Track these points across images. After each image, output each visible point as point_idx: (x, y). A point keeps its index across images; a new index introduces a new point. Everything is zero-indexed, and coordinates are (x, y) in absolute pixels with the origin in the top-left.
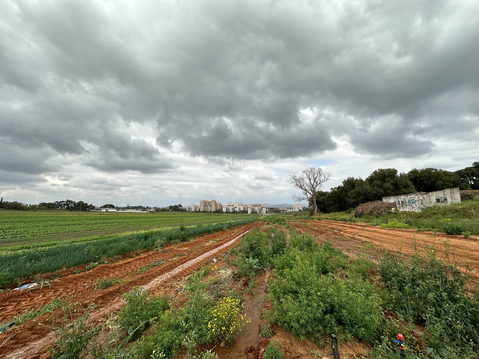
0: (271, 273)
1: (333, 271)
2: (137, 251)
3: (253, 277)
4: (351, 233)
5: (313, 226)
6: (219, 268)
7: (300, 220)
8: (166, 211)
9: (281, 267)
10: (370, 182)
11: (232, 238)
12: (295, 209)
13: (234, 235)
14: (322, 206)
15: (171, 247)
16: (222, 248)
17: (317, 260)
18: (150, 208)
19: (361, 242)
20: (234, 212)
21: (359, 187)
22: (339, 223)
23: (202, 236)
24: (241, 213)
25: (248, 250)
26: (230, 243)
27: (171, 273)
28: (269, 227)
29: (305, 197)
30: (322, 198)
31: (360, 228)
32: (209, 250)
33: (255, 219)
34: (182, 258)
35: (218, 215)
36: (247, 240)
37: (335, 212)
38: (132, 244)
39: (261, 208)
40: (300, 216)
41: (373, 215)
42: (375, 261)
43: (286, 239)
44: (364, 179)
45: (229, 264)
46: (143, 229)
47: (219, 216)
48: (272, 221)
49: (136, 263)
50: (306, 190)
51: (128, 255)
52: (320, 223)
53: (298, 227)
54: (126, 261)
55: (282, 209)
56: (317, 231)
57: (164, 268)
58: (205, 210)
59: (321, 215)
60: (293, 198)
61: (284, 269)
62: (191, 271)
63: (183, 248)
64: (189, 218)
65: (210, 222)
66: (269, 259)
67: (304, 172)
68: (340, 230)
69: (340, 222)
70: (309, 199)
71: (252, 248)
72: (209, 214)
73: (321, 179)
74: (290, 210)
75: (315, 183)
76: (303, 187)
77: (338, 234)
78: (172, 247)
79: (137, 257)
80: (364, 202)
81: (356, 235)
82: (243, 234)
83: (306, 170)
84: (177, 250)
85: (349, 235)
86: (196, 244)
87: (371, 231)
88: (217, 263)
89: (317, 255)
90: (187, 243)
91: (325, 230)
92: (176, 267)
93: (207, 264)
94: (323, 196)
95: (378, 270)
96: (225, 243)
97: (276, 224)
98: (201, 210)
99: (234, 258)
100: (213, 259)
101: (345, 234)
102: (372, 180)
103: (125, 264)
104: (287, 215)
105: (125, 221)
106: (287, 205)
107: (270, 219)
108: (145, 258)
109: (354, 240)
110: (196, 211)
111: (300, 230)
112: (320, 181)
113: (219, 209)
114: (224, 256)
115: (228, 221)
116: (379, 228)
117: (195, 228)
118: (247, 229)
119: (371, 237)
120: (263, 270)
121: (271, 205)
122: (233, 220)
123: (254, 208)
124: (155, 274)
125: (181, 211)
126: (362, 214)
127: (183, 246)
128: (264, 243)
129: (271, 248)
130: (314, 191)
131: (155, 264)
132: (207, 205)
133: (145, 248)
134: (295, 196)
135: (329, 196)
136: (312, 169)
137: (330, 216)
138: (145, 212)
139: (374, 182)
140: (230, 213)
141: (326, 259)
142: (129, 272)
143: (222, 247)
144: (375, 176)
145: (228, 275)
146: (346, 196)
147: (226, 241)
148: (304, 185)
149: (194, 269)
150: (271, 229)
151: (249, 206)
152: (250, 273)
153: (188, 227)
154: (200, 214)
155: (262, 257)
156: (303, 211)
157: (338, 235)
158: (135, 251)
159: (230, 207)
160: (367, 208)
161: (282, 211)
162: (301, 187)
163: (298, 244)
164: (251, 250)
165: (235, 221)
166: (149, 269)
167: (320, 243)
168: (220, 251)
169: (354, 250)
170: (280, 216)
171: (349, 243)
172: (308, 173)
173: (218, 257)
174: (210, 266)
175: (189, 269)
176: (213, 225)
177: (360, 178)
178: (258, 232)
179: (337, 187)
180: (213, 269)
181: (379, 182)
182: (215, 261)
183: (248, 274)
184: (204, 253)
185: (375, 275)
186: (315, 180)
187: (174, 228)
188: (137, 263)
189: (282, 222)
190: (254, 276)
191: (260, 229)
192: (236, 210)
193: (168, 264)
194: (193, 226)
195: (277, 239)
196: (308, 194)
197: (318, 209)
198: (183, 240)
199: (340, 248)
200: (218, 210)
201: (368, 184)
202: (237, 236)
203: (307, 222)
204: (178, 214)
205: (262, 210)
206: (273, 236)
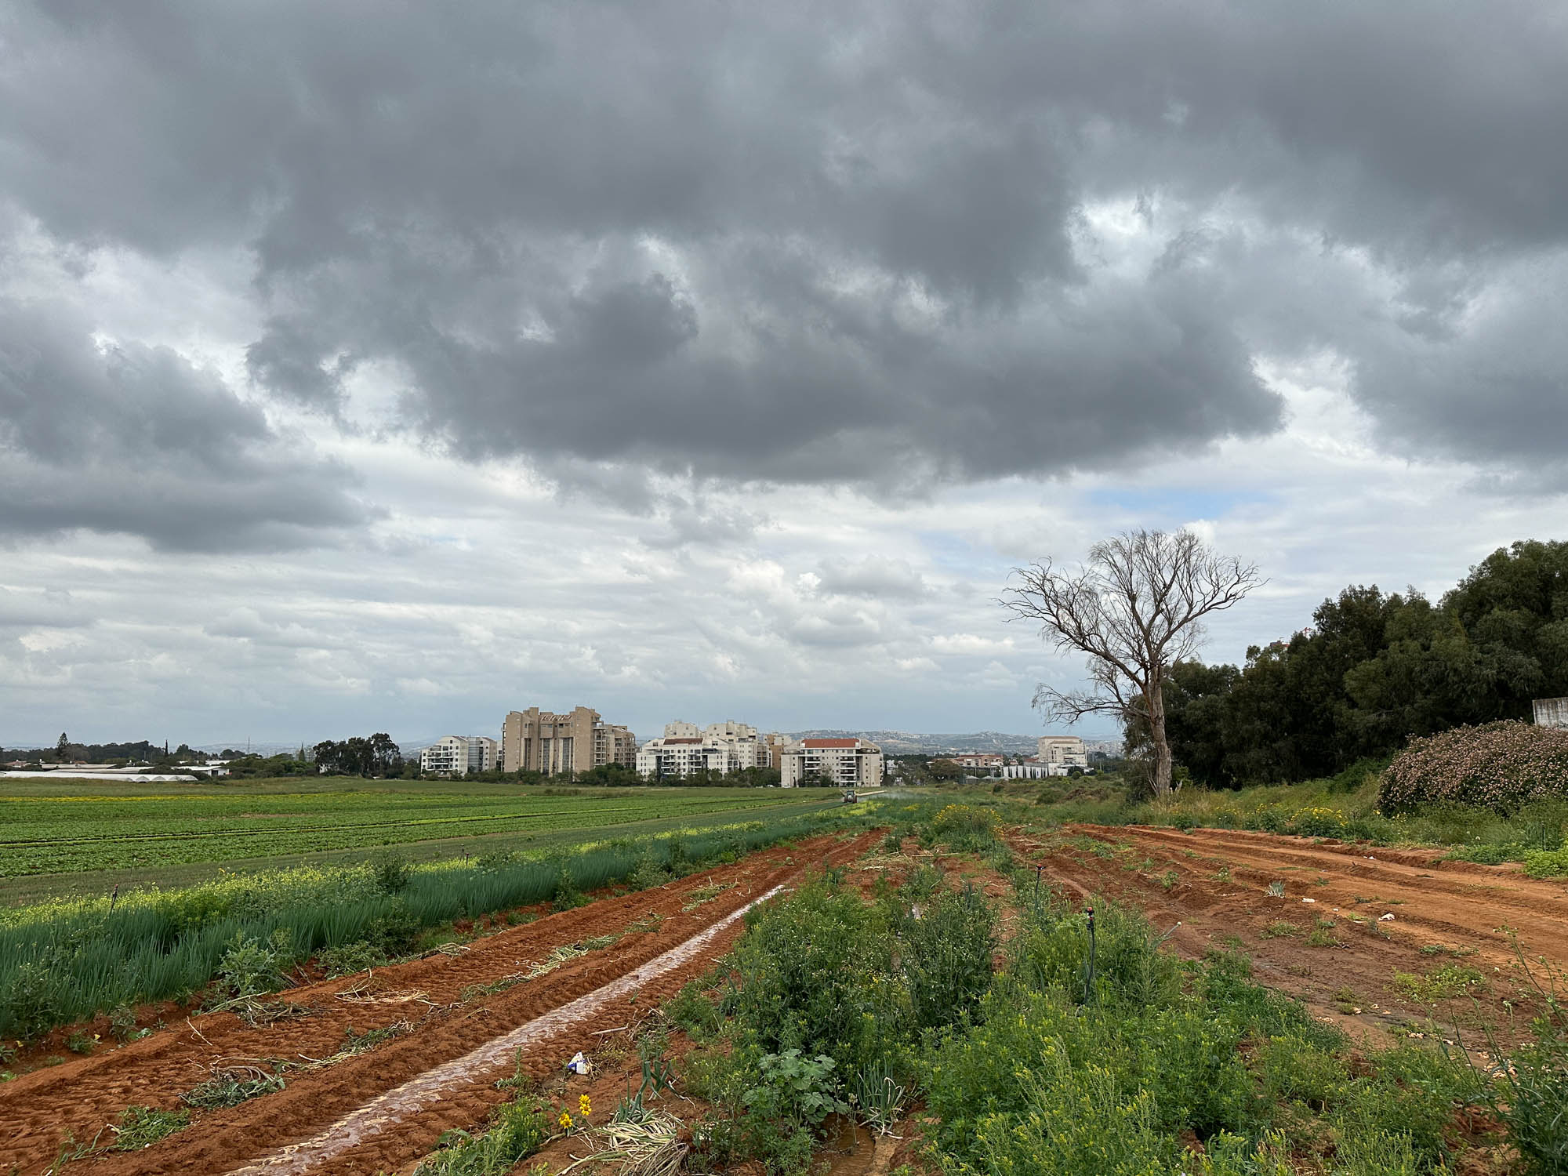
0: (907, 1134)
1: (1256, 1122)
2: (114, 1015)
3: (802, 1163)
4: (1359, 901)
5: (1148, 861)
6: (607, 1112)
7: (1076, 826)
8: (300, 774)
9: (965, 1104)
10: (1467, 615)
11: (683, 929)
12: (1045, 764)
13: (699, 911)
14: (1200, 750)
15: (321, 990)
16: (626, 989)
17: (1166, 1062)
18: (201, 757)
19: (1413, 952)
20: (703, 778)
21: (1407, 641)
22: (1293, 845)
23: (511, 924)
24: (742, 783)
25: (777, 1003)
26: (676, 957)
27: (317, 1142)
28: (898, 864)
29: (1105, 693)
30: (1199, 704)
31: (1411, 872)
32: (550, 1003)
33: (822, 820)
34: (384, 1054)
35: (608, 796)
36: (769, 941)
37: (1272, 781)
38: (83, 973)
39: (854, 755)
40: (1072, 802)
41: (1483, 802)
42: (1483, 1061)
43: (992, 936)
44: (1435, 597)
45: (661, 1085)
46: (156, 880)
47: (610, 802)
48: (918, 827)
49: (103, 1088)
50: (1107, 656)
51: (56, 1037)
52: (1187, 843)
53: (1063, 867)
54: (42, 1076)
55: (973, 765)
56: (1171, 893)
57: (276, 1116)
58: (533, 768)
59: (1191, 802)
60: (1034, 702)
61: (978, 1111)
62: (440, 1133)
63: (392, 996)
64: (436, 812)
65: (559, 837)
66: (895, 1055)
67: (1099, 554)
68: (1299, 888)
69: (1299, 840)
70: (1123, 708)
71: (799, 988)
72: (555, 789)
73: (1197, 597)
74: (1016, 770)
75: (1160, 618)
76: (1095, 639)
77: (1286, 907)
78: (329, 990)
79: (114, 1053)
80: (1431, 727)
81: (1388, 916)
82: (747, 907)
83: (1111, 541)
84: (356, 1006)
85: (1345, 914)
86: (473, 966)
87: (1467, 894)
88: (591, 1080)
89: (1169, 1031)
90: (418, 963)
91: (1214, 887)
92: (351, 1107)
93: (536, 1086)
94: (1207, 692)
95: (1501, 1116)
96: (643, 960)
97: (941, 849)
98: (511, 767)
99: (690, 1052)
100: (570, 1057)
101: (1326, 908)
102: (1481, 604)
103: (39, 1091)
104: (1004, 798)
105: (44, 831)
106: (1002, 739)
107: (903, 818)
108: (159, 1055)
109: (1376, 944)
110: (475, 775)
111: (1075, 885)
112: (1191, 606)
113: (612, 761)
114: (635, 1038)
115: (663, 830)
116: (1511, 874)
117: (469, 873)
118: (772, 875)
119: (1466, 925)
120: (860, 1119)
121: (910, 740)
122: (692, 827)
123: (815, 755)
124: (219, 1151)
125: (390, 771)
126: (1419, 790)
127: (394, 983)
128: (868, 960)
129: (906, 992)
130: (1153, 665)
131: (221, 1093)
132: (547, 740)
133: (159, 995)
134: (1046, 690)
135: (1237, 693)
136: (1144, 536)
137: (1247, 807)
138: (167, 778)
139: (1489, 612)
140: (680, 784)
141: (1214, 1052)
142: (63, 1140)
143: (626, 985)
144: (1499, 582)
145: (653, 1150)
146: (1336, 694)
147: (648, 949)
148: (1096, 626)
149: (453, 1118)
150: (909, 879)
151: (788, 741)
152: (786, 1137)
153: (428, 868)
154: (500, 787)
155: (854, 1045)
156: (1091, 774)
157: (1287, 915)
158: (99, 1014)
159: (676, 747)
160: (1448, 763)
161: (971, 771)
162: (1081, 639)
163: (1061, 967)
164: (795, 1005)
165: (706, 830)
166: (181, 1123)
167: (1180, 957)
168: (610, 1007)
169: (1374, 1000)
170: (958, 803)
171: (1349, 963)
172: (1119, 559)
173: (599, 1045)
174: (554, 1100)
175: (427, 1119)
176: (578, 857)
177: (1412, 591)
178: (834, 893)
179: (1287, 640)
180: (566, 1120)
181: (1515, 618)
182: (582, 1068)
183: (772, 1142)
184: (518, 1025)
185: (1487, 1142)
186: (1160, 598)
187: (344, 876)
188: (112, 1084)
189: (974, 838)
190: (809, 1158)
191: (848, 877)
192: (710, 767)
193: (299, 1093)
194: (458, 863)
195: (940, 935)
196: (1122, 680)
197: (1179, 768)
198: (396, 944)
199: (1297, 990)
200: (609, 766)
201: (1458, 624)
202: (712, 921)
203: (1114, 838)
204: (369, 791)
205: (858, 765)
206: (918, 917)
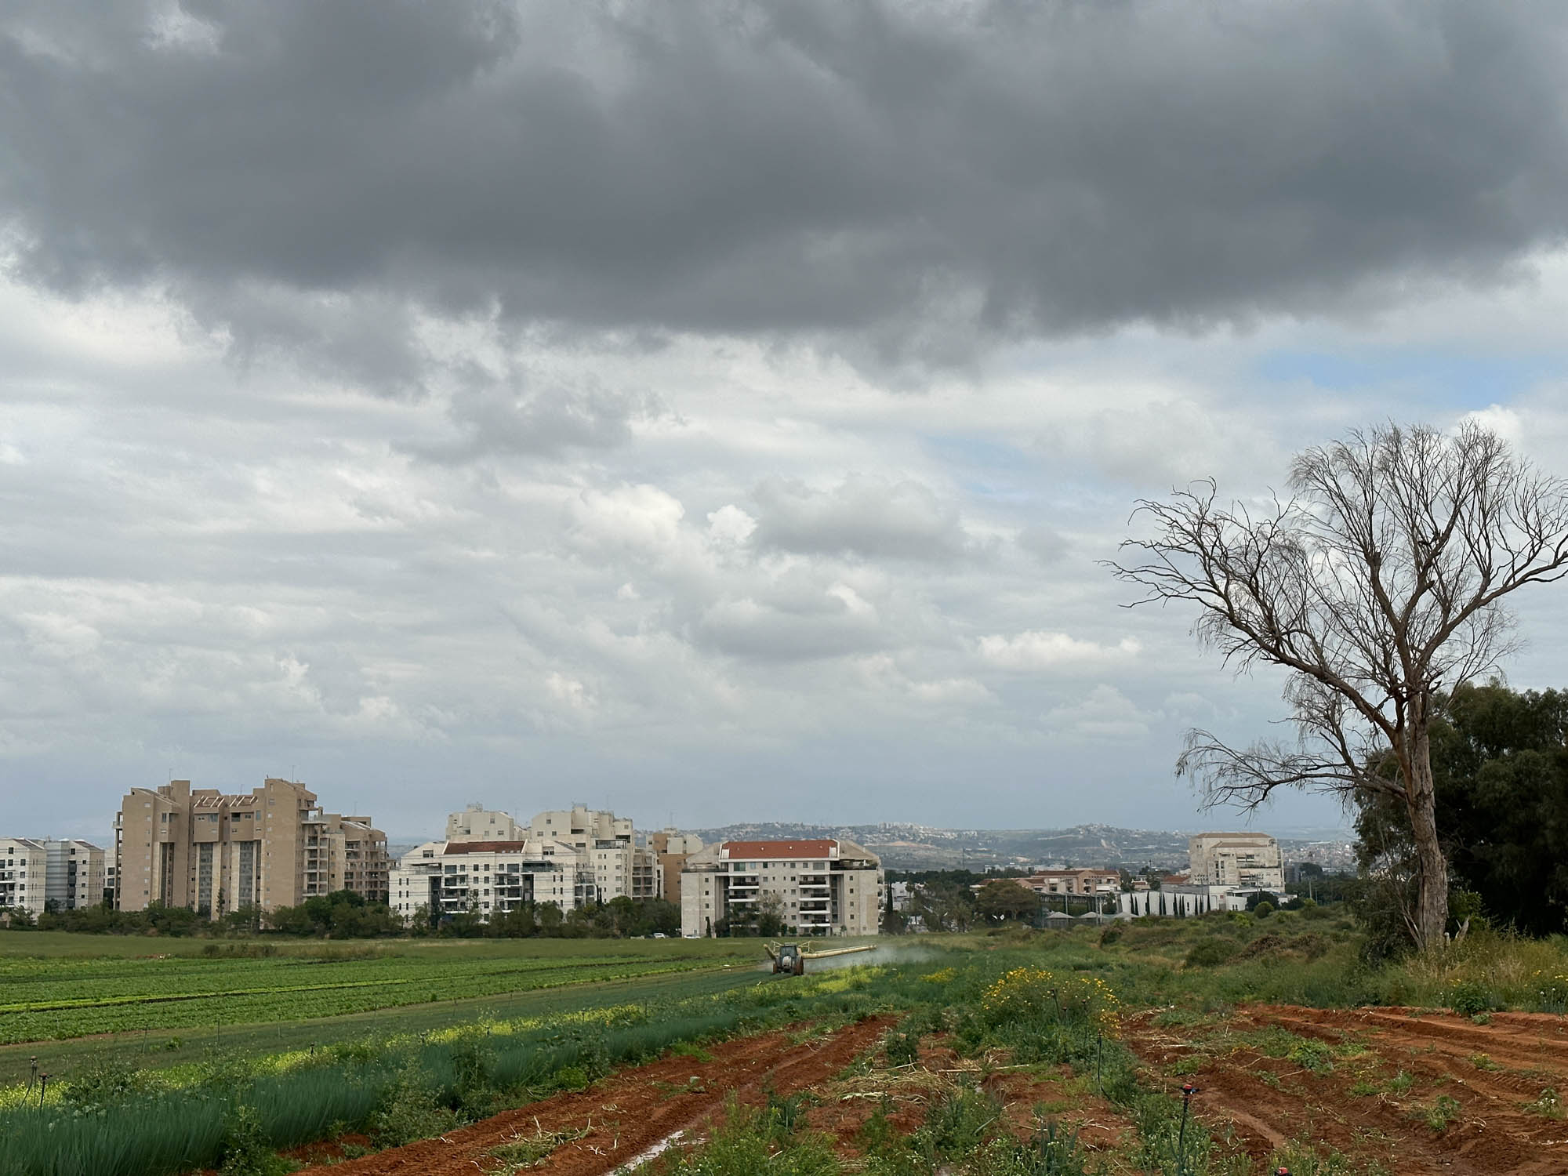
5: (1401, 1077)
7: (1262, 1009)
12: (1202, 888)
14: (1504, 859)
20: (524, 921)
28: (911, 1088)
29: (1320, 747)
30: (1502, 768)
33: (763, 1002)
35: (332, 958)
39: (827, 871)
40: (1254, 962)
47: (338, 971)
48: (951, 1015)
50: (1323, 674)
52: (1478, 1041)
53: (1235, 1090)
55: (1062, 890)
56: (1445, 1139)
58: (179, 901)
59: (1486, 960)
60: (1182, 764)
67: (1309, 472)
70: (1355, 777)
72: (223, 944)
73: (1500, 558)
74: (1146, 900)
75: (1427, 598)
76: (1300, 642)
83: (1329, 449)
91: (1529, 1126)
94: (1516, 746)
97: (996, 1056)
98: (134, 900)
104: (1121, 956)
106: (1119, 837)
107: (923, 996)
110: (61, 917)
111: (1258, 1124)
112: (1487, 575)
113: (340, 886)
115: (443, 1026)
117: (45, 1114)
118: (659, 1112)
121: (938, 842)
122: (500, 1018)
123: (748, 873)
130: (1413, 689)
132: (207, 846)
134: (1204, 741)
136: (1396, 438)
140: (477, 933)
148: (1302, 615)
150: (932, 1117)
151: (695, 845)
154: (112, 942)
156: (1291, 906)
159: (469, 860)
161: (1057, 902)
162: (1273, 640)
165: (530, 1024)
172: (1350, 487)
178: (783, 1143)
186: (1426, 558)
189: (1062, 1035)
191: (814, 1114)
192: (539, 898)
196: (1353, 722)
197: (1463, 895)
200: (335, 898)
203: (1336, 1031)
205: (834, 893)
